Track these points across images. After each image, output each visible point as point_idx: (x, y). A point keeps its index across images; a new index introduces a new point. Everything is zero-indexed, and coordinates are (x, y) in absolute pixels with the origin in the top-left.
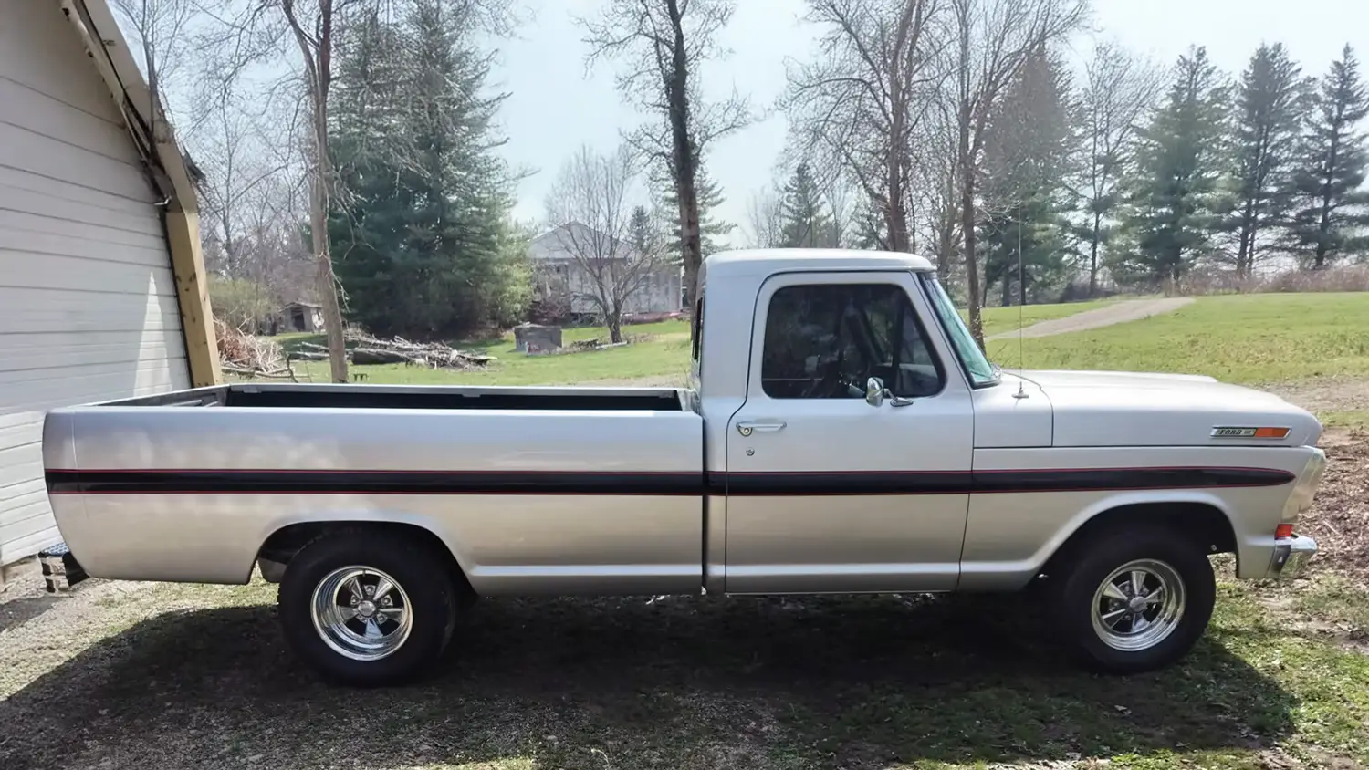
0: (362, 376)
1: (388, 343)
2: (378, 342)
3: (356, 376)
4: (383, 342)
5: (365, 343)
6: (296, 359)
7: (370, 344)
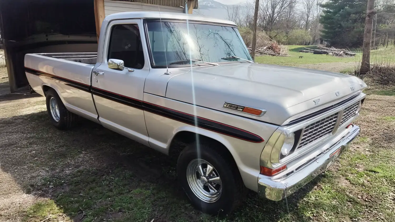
0: (302, 57)
1: (329, 49)
2: (326, 48)
3: (300, 57)
4: (327, 48)
5: (322, 48)
6: (302, 52)
7: (323, 48)
